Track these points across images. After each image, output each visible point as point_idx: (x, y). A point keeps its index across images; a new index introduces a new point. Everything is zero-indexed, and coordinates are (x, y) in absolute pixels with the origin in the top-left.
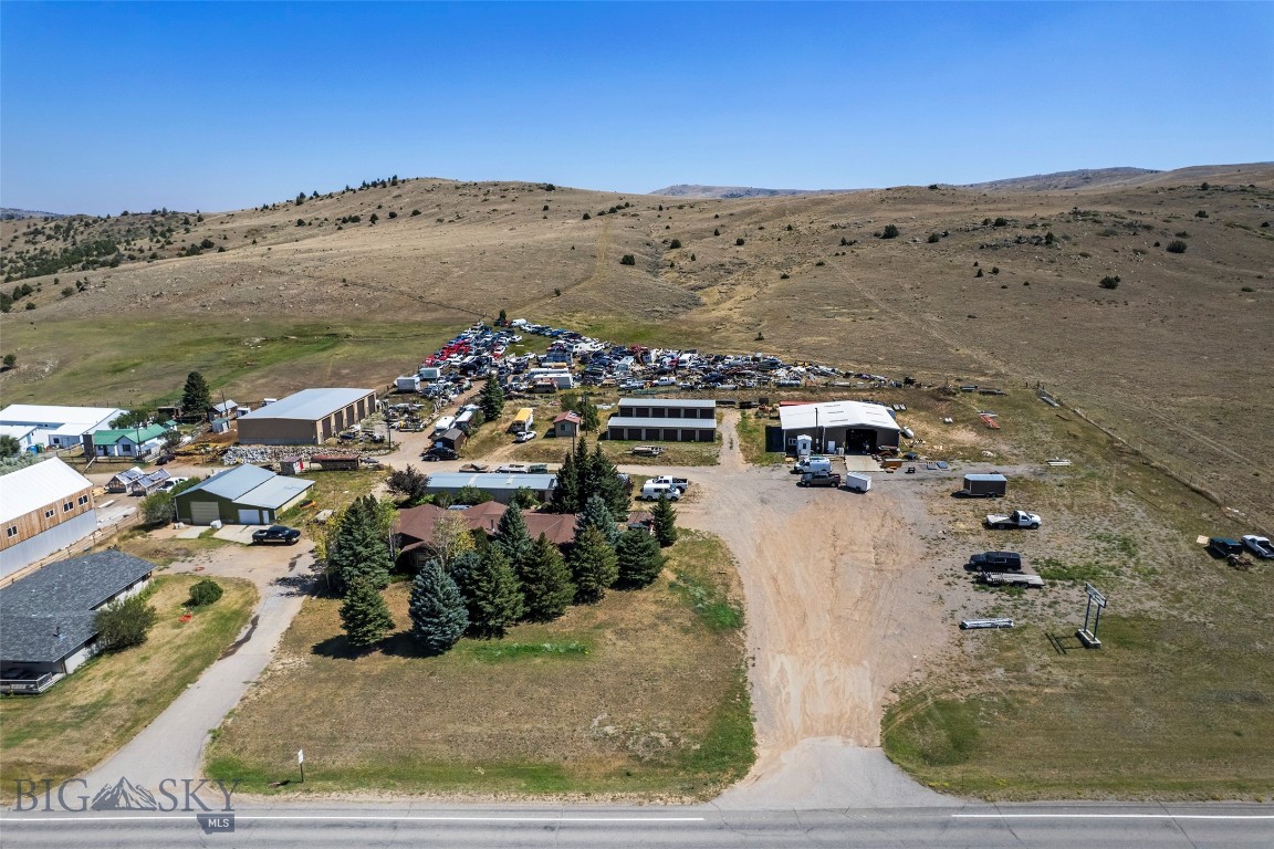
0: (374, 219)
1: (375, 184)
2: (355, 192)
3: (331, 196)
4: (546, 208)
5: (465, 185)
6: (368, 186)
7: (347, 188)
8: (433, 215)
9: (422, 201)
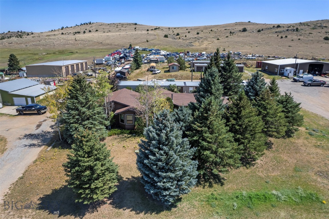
0: (84, 32)
1: (84, 24)
2: (78, 26)
3: (71, 27)
4: (135, 29)
5: (111, 24)
6: (82, 25)
7: (76, 25)
8: (102, 31)
9: (98, 28)
